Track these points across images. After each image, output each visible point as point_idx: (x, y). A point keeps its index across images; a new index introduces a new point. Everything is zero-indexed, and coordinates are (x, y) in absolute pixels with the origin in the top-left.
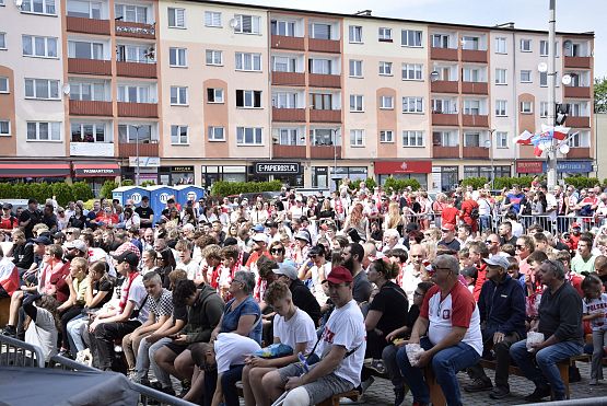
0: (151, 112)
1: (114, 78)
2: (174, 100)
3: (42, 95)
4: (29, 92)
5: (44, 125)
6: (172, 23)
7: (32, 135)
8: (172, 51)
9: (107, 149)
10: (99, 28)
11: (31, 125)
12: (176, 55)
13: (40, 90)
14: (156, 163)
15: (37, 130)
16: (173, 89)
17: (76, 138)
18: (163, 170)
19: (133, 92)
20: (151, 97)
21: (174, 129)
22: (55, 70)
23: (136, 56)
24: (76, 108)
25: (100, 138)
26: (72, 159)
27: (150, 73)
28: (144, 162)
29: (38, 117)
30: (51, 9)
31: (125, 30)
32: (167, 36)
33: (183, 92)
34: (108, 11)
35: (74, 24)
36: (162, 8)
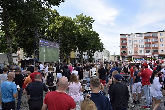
0: (158, 48)
1: (151, 44)
2: (161, 46)
3: (142, 47)
4: (140, 47)
5: (142, 51)
6: (160, 35)
7: (140, 52)
8: (161, 39)
9: (151, 54)
10: (149, 37)
11: (140, 51)
12: (161, 40)
13: (141, 46)
14: (158, 55)
15: (141, 51)
16: (161, 44)
17: (146, 52)
18: (159, 56)
19: (155, 45)
20: (157, 46)
21: (161, 50)
22: (143, 44)
23: (155, 40)
24: (146, 48)
25: (150, 52)
26: (145, 55)
27: (157, 42)
28: (156, 55)
29: (141, 50)
30: (143, 36)
31: (153, 37)
32: (160, 37)
33: (162, 45)
34: (151, 35)
35: (146, 38)
36: (159, 33)
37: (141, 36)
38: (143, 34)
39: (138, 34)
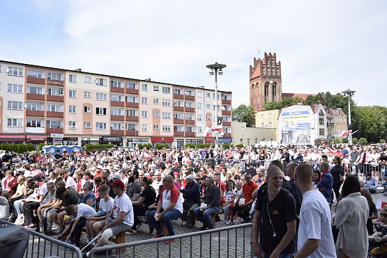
0: (61, 115)
1: (46, 101)
2: (70, 111)
3: (15, 108)
4: (9, 107)
5: (15, 120)
6: (71, 80)
7: (9, 124)
8: (70, 92)
9: (41, 130)
10: (40, 81)
11: (10, 120)
12: (72, 94)
13: (14, 106)
14: (62, 136)
15: (12, 122)
16: (70, 106)
17: (28, 125)
18: (65, 139)
19: (53, 107)
20: (61, 110)
21: (70, 122)
22: (21, 98)
23: (55, 93)
24: (29, 113)
25: (39, 125)
26: (26, 134)
27: (61, 100)
28: (57, 135)
29: (13, 117)
30: (21, 74)
31: (51, 83)
32: (69, 86)
33: (74, 108)
34: (44, 75)
35: (30, 80)
36: (68, 74)
37: (15, 73)
38: (24, 68)
39: (7, 65)
